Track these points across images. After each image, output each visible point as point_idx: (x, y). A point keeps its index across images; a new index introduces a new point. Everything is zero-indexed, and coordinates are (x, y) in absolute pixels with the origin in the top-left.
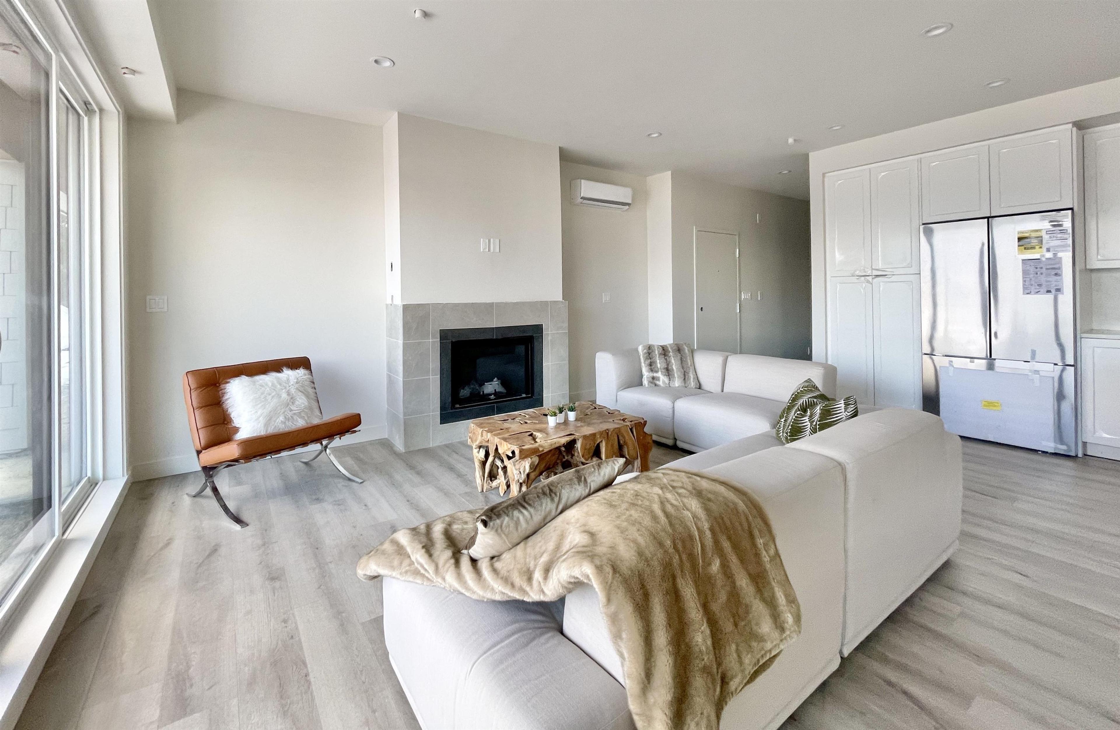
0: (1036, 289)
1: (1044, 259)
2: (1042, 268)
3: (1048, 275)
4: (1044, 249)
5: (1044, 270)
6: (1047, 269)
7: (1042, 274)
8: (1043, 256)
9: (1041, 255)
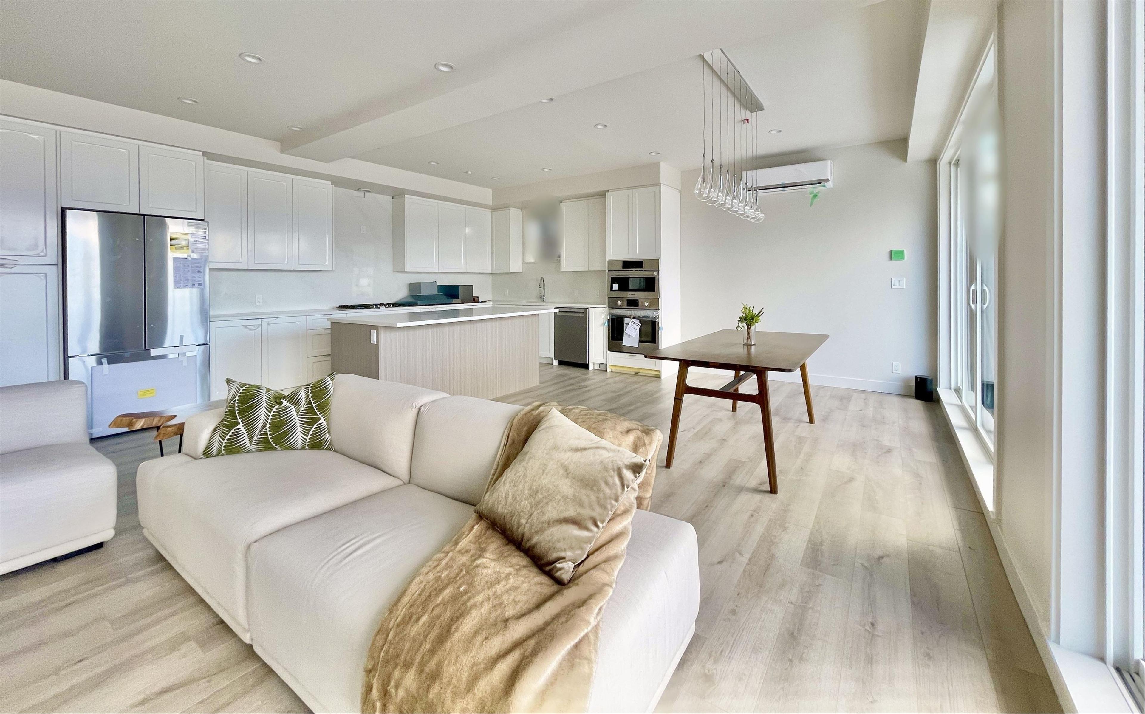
0: (184, 283)
1: (190, 259)
2: (188, 266)
3: (193, 272)
4: (190, 250)
5: (190, 268)
6: (192, 267)
7: (189, 271)
8: (189, 256)
9: (188, 255)
